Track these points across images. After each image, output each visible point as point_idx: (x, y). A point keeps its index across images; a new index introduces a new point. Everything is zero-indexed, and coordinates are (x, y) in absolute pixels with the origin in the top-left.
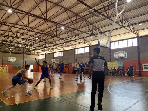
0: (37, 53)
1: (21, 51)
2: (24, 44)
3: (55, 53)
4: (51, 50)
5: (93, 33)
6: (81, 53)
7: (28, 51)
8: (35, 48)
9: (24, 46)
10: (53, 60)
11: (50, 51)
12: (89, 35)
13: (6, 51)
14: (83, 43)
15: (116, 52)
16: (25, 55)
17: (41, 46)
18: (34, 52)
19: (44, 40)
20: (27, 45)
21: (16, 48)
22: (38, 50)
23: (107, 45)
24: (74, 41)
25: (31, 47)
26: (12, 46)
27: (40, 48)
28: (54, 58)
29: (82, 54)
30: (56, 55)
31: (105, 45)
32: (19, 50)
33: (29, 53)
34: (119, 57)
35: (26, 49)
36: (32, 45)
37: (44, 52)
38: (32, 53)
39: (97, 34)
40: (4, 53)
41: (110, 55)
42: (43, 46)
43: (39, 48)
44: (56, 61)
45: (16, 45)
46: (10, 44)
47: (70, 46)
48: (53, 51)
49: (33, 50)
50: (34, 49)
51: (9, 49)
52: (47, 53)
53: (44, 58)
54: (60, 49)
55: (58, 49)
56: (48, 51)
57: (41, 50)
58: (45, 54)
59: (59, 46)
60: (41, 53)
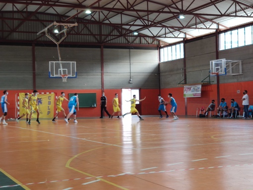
0: (150, 40)
1: (92, 34)
2: (98, 8)
3: (222, 36)
4: (208, 24)
7: (115, 33)
8: (140, 18)
9: (102, 17)
10: (217, 65)
11: (201, 26)
13: (42, 39)
16: (107, 51)
17: (166, 10)
18: (140, 36)
20: (109, 10)
21: (72, 25)
22: (154, 24)
25: (126, 19)
26: (61, 18)
27: (163, 16)
28: (218, 54)
30: (227, 42)
32: (85, 31)
33: (122, 40)
35: (110, 28)
36: (128, 9)
37: (176, 33)
38: (130, 39)
40: (36, 47)
42: (173, 10)
43: (159, 19)
44: (228, 66)
45: (73, 13)
46: (51, 11)
48: (215, 26)
49: (133, 28)
50: (139, 22)
51: (50, 31)
52: (188, 37)
53: (178, 58)
54: (244, 14)
55: (234, 14)
56: (195, 27)
57: (167, 27)
58: (182, 39)
59: (238, 3)
60: (165, 37)
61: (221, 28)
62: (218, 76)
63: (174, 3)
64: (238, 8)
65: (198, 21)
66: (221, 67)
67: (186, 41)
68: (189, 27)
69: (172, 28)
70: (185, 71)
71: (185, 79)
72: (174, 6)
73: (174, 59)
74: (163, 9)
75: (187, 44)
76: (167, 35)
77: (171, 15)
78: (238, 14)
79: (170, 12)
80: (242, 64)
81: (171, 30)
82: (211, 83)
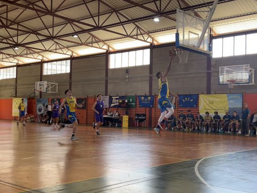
3: (45, 65)
4: (36, 55)
5: (162, 9)
6: (125, 65)
10: (40, 85)
11: (31, 56)
12: (152, 13)
14: (132, 37)
15: (226, 68)
17: (5, 41)
19: (13, 22)
23: (201, 47)
24: (104, 28)
27: (1, 45)
28: (42, 77)
29: (127, 70)
30: (48, 69)
31: (196, 45)
34: (233, 81)
37: (11, 59)
39: (174, 12)
41: (209, 76)
42: (10, 42)
44: (48, 87)
47: (94, 45)
48: (40, 57)
52: (20, 63)
53: (12, 77)
54: (61, 52)
55: (55, 51)
56: (26, 56)
57: (5, 54)
58: (16, 64)
59: (58, 43)
60: (2, 61)
61: (45, 59)
62: (41, 93)
63: (12, 37)
64: (58, 47)
65: (28, 52)
66: (44, 87)
67: (18, 66)
68: (21, 56)
69: (8, 55)
70: (16, 87)
71: (16, 93)
72: (11, 39)
73: (8, 77)
74: (2, 40)
75: (18, 68)
76: (4, 60)
77: (9, 45)
78: (57, 51)
79: (8, 43)
80: (58, 86)
81: (8, 56)
82: (36, 97)
